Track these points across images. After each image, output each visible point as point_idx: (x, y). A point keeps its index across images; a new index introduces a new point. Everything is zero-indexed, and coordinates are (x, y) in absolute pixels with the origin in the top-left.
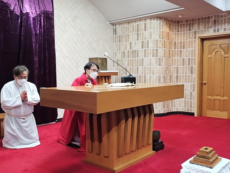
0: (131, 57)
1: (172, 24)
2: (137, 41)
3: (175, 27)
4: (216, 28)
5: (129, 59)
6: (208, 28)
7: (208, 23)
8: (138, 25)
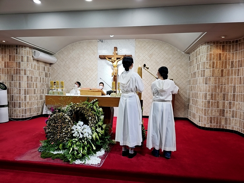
1: (228, 45)
2: (196, 64)
3: (233, 47)
5: (193, 79)
8: (197, 52)
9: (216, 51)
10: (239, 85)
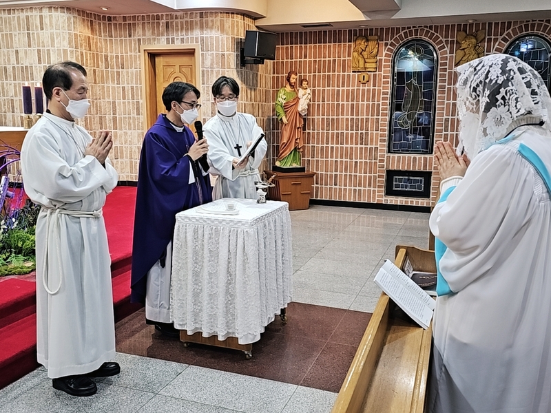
0: (19, 78)
1: (98, 21)
2: (28, 48)
3: (105, 27)
4: (170, 37)
5: (17, 82)
6: (158, 35)
7: (158, 27)
8: (27, 18)
9: (83, 31)
10: (122, 101)
